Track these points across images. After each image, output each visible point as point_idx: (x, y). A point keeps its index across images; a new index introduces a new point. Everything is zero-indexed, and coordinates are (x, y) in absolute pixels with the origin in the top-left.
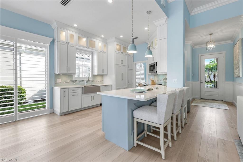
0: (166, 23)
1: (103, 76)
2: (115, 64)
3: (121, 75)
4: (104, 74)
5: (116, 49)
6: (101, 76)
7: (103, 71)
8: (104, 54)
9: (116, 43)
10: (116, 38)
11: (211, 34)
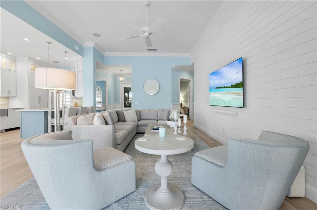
0: (82, 60)
1: (9, 98)
2: (29, 85)
3: (37, 98)
4: (11, 95)
5: (30, 69)
6: (5, 97)
7: (9, 92)
8: (11, 72)
9: (30, 63)
10: (29, 58)
11: (121, 70)
